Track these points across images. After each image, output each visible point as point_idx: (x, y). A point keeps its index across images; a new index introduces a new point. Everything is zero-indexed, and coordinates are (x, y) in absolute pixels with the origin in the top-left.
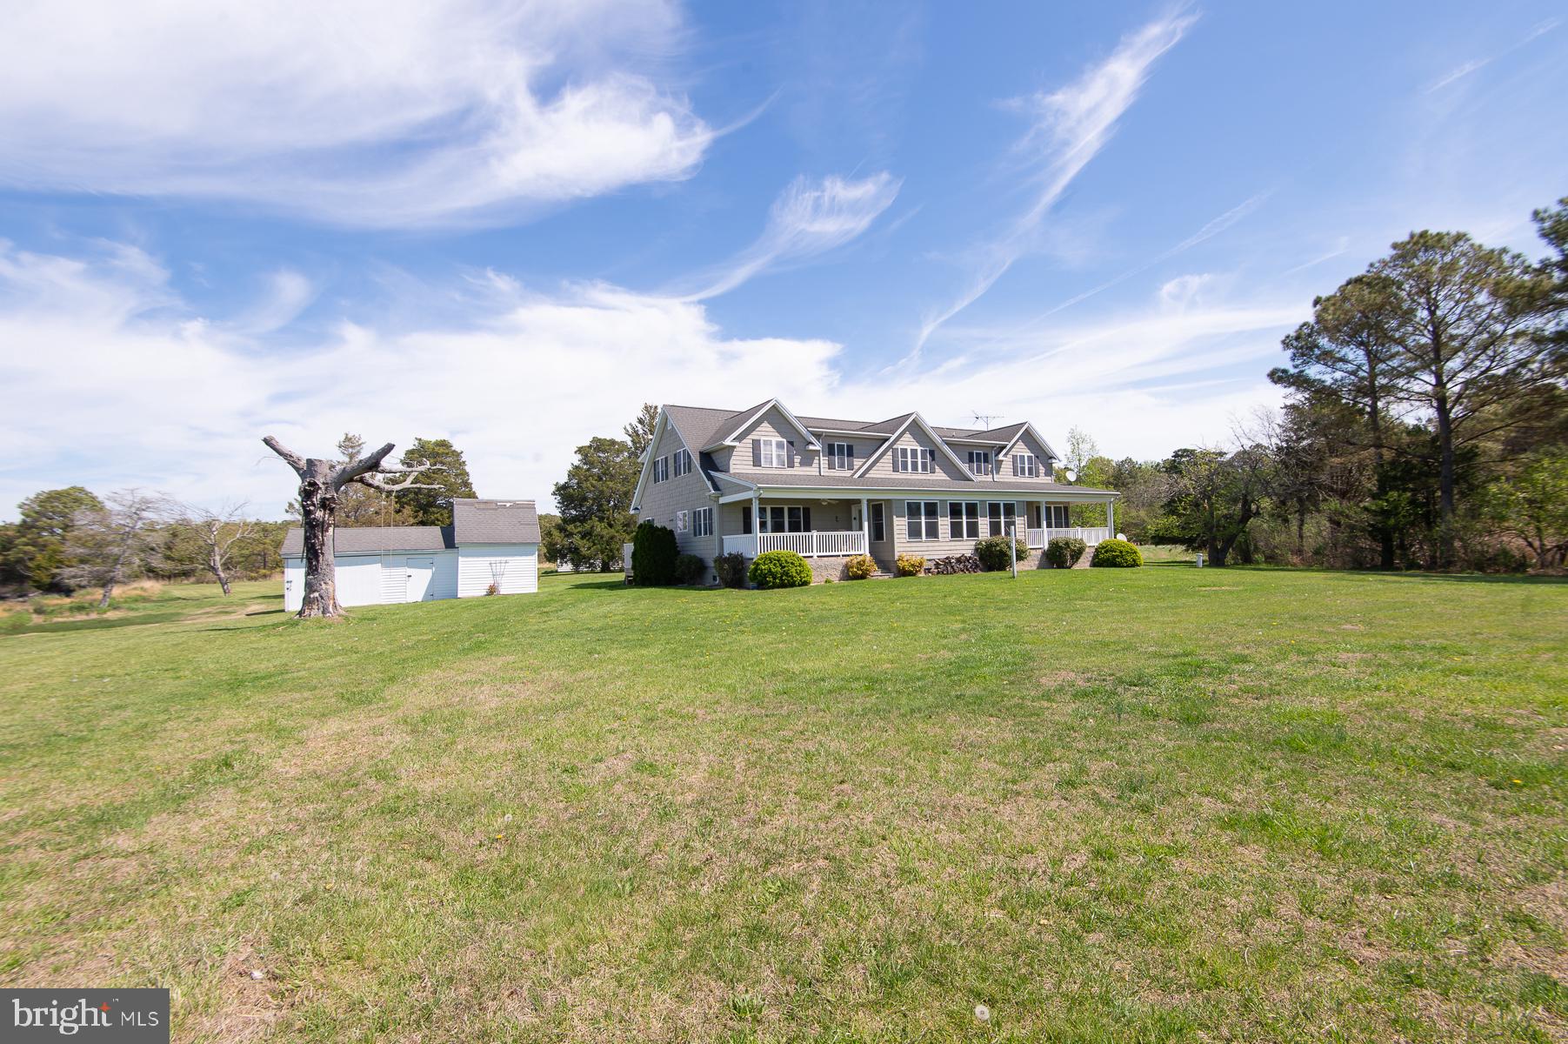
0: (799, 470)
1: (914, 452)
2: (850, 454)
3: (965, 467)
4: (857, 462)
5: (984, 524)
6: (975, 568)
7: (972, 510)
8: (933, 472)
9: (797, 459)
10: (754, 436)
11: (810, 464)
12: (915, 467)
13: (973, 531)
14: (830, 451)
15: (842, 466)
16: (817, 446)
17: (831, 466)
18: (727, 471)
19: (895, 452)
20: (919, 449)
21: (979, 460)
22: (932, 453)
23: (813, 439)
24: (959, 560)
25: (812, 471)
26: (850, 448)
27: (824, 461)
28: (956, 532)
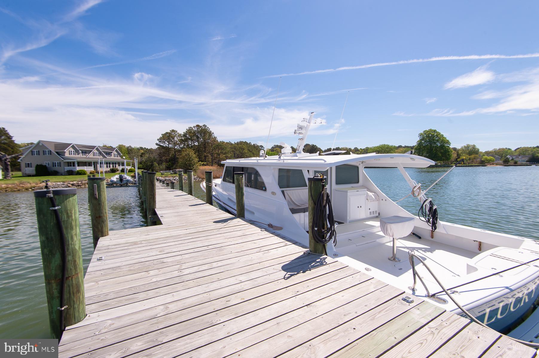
0: (77, 156)
1: (97, 153)
2: (86, 153)
3: (106, 155)
4: (87, 155)
5: (111, 166)
6: (110, 172)
7: (110, 163)
8: (100, 156)
9: (77, 154)
10: (69, 150)
11: (79, 155)
12: (97, 155)
13: (110, 167)
14: (82, 153)
15: (84, 155)
16: (80, 152)
17: (83, 155)
18: (64, 156)
19: (93, 152)
20: (98, 152)
21: (108, 154)
22: (100, 153)
23: (80, 151)
24: (108, 171)
25: (79, 156)
26: (86, 152)
27: (81, 154)
28: (107, 167)
